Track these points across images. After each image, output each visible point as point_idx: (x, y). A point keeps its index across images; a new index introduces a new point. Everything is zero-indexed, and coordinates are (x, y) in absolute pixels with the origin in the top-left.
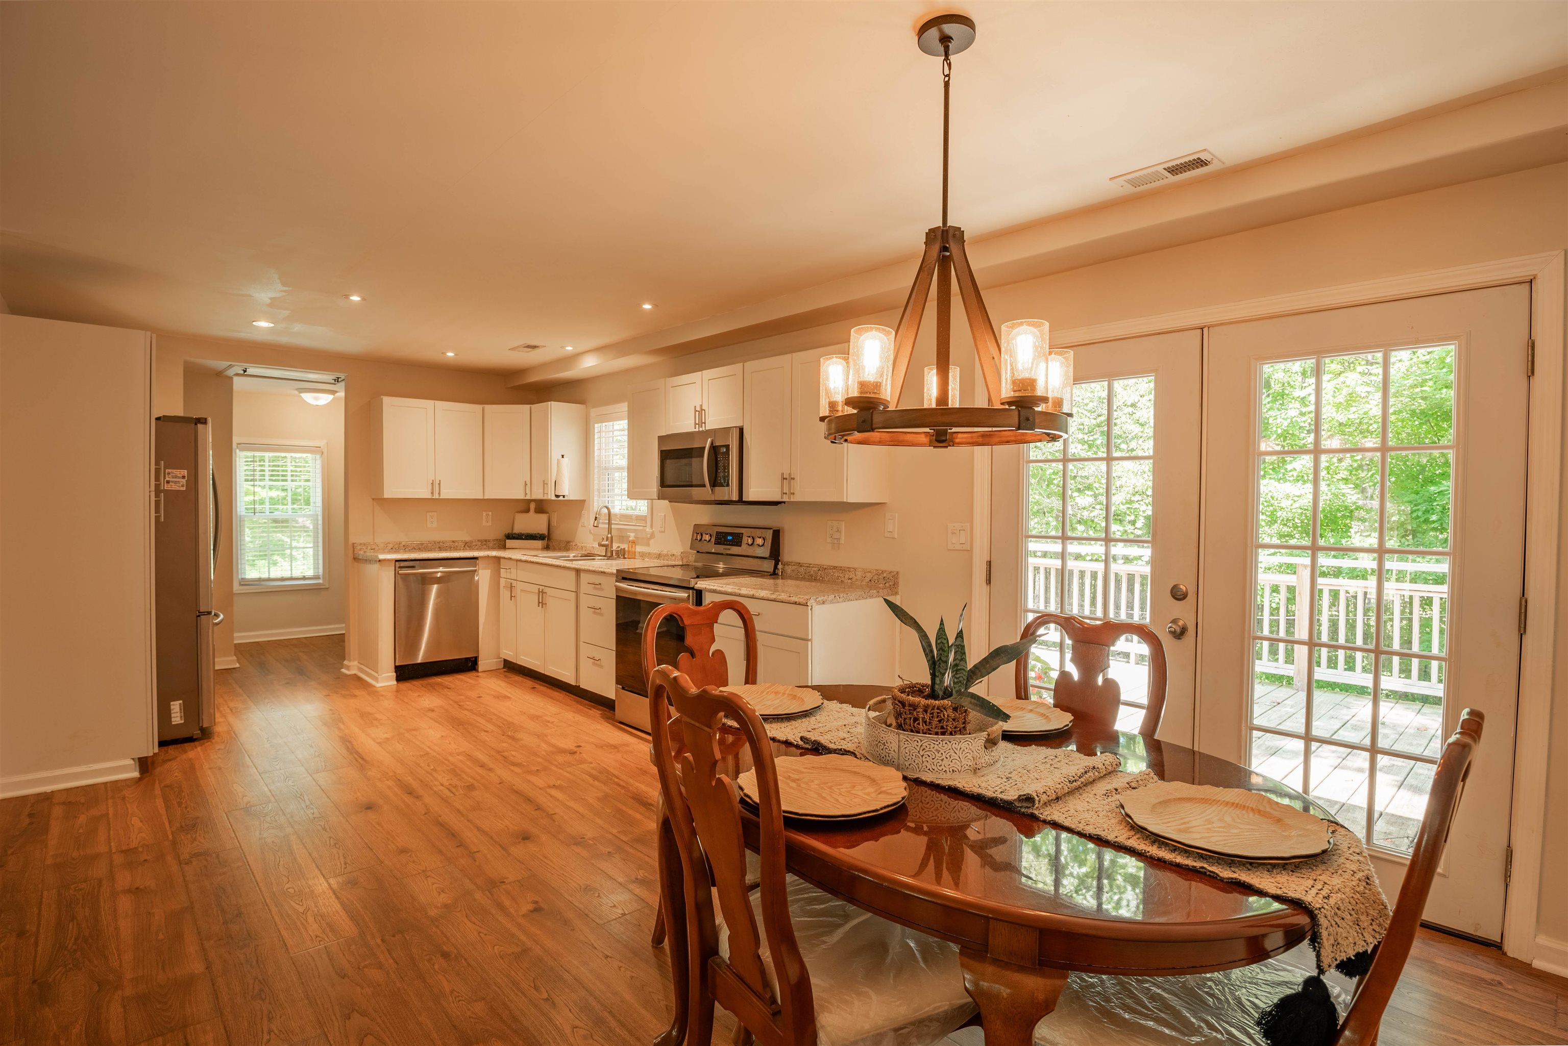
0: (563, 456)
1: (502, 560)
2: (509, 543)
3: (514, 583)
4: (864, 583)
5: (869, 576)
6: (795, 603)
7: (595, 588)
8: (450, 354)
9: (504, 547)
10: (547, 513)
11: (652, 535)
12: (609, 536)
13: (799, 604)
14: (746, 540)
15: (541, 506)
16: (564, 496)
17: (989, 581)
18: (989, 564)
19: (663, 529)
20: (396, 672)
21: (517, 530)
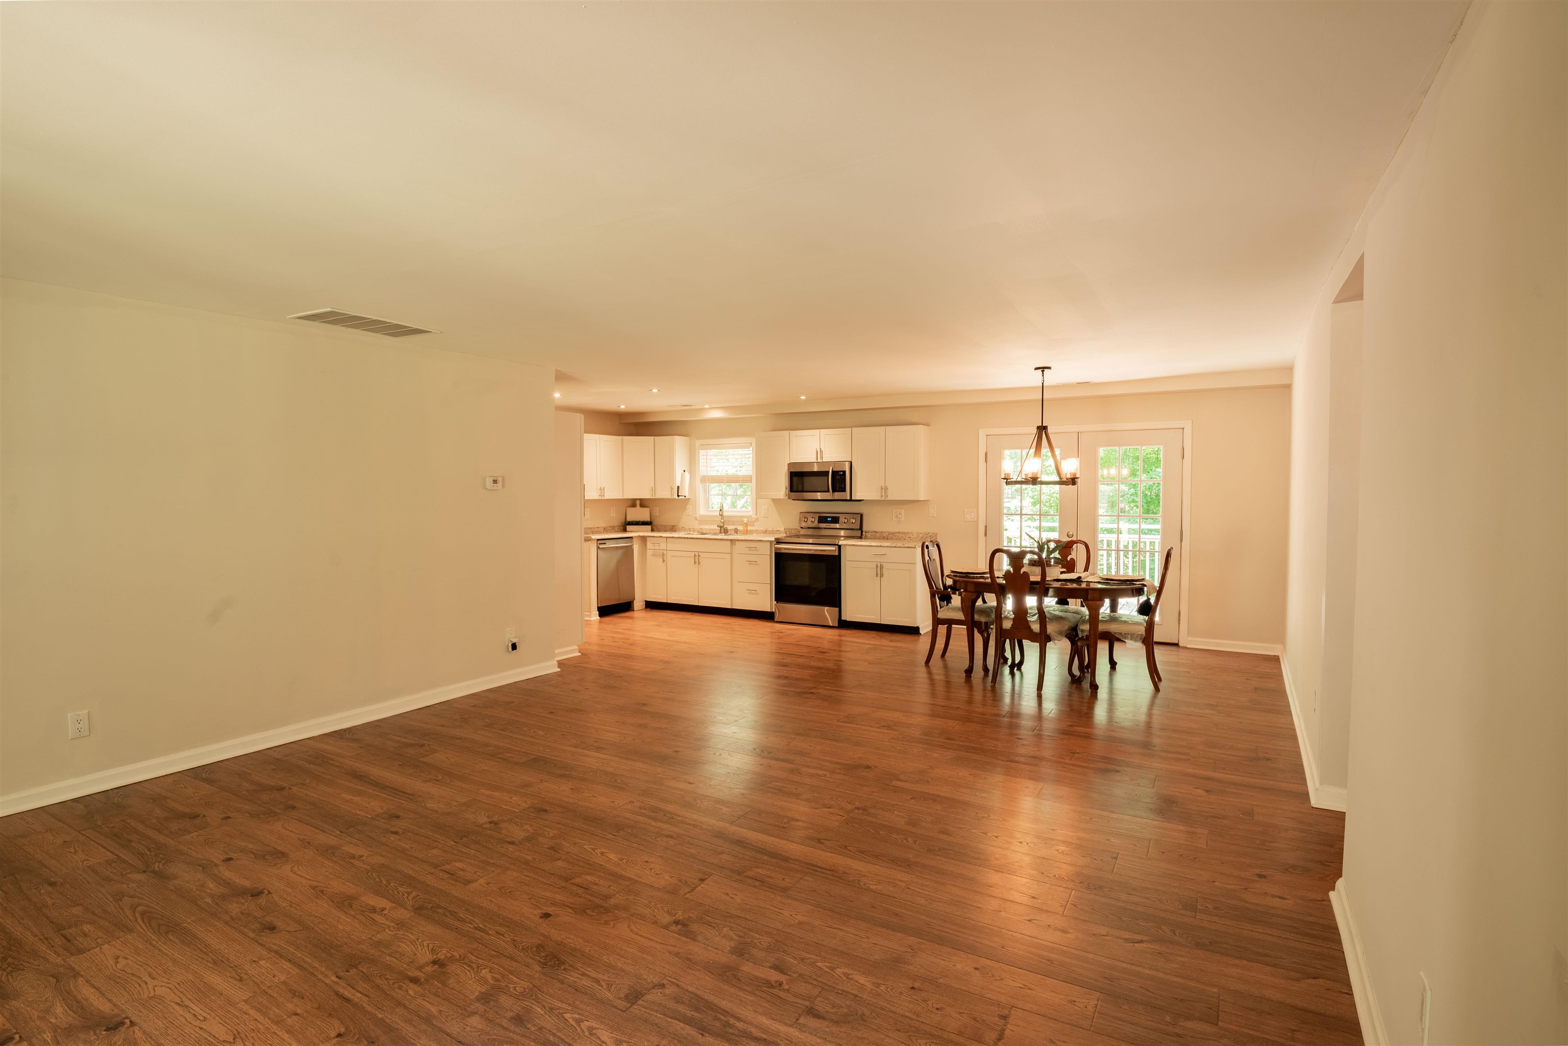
0: (684, 471)
1: (648, 538)
2: (629, 527)
3: (665, 552)
4: (918, 539)
5: (921, 536)
6: (908, 547)
7: (750, 550)
8: (623, 407)
9: (625, 530)
10: (648, 507)
11: (757, 520)
12: (722, 521)
13: (911, 547)
14: (842, 519)
15: (643, 503)
16: (685, 497)
17: (986, 535)
18: (986, 527)
19: (766, 516)
20: (598, 611)
21: (629, 519)
